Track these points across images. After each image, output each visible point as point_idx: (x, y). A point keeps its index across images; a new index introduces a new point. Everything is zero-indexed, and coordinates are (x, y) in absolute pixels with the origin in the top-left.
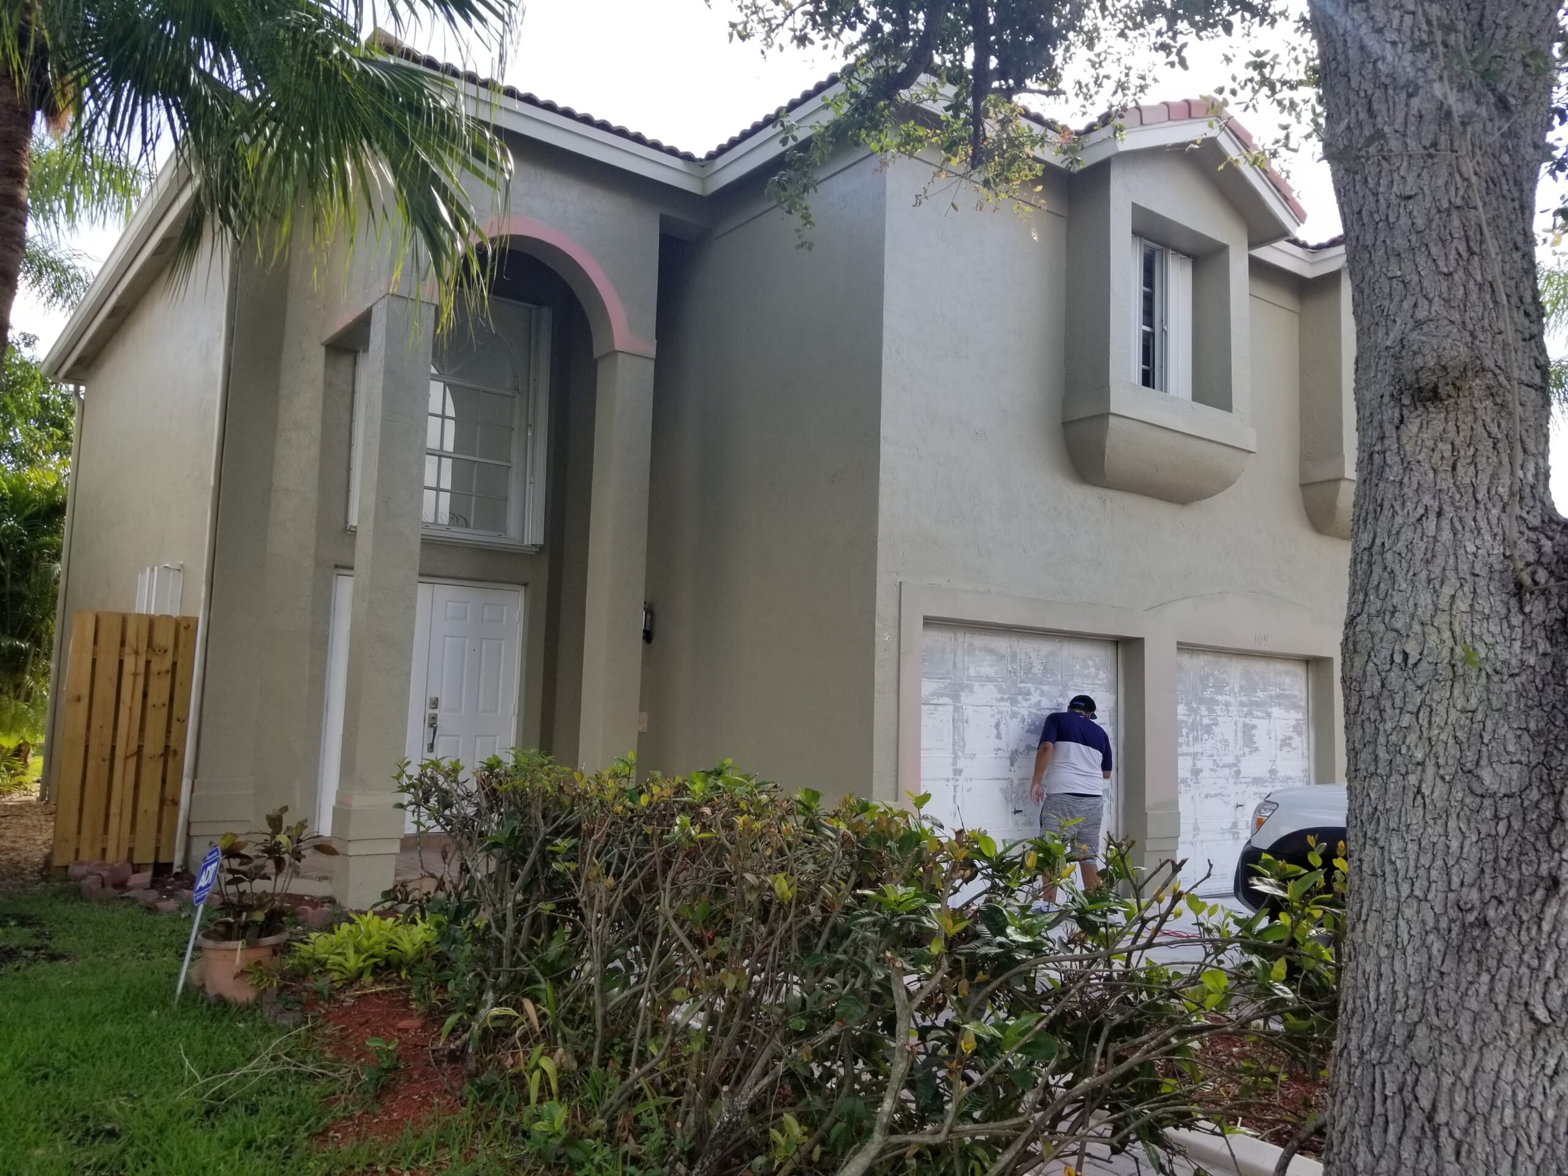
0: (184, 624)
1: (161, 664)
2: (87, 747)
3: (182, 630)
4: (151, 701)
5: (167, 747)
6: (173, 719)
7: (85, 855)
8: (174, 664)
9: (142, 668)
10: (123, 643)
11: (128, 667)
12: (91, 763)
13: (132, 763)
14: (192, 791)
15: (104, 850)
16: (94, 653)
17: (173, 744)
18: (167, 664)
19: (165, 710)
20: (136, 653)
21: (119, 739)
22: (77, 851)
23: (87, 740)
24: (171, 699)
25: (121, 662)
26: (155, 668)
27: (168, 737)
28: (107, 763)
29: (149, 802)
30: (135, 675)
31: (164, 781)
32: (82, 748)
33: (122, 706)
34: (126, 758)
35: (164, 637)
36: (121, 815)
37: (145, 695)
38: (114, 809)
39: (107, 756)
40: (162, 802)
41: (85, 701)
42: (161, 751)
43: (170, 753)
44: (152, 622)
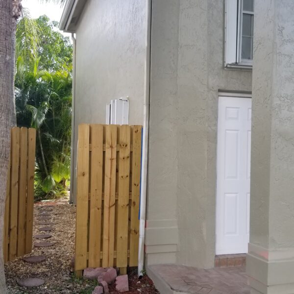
0: (135, 130)
1: (125, 153)
2: (89, 201)
3: (134, 133)
4: (120, 175)
5: (130, 200)
6: (132, 185)
7: (92, 263)
8: (131, 152)
9: (115, 156)
10: (104, 142)
11: (108, 155)
12: (92, 211)
13: (113, 209)
14: (145, 227)
15: (101, 260)
16: (90, 148)
17: (133, 199)
18: (127, 153)
19: (128, 179)
20: (111, 147)
21: (105, 196)
22: (88, 261)
23: (89, 198)
24: (131, 173)
25: (104, 152)
26: (121, 155)
27: (130, 195)
28: (100, 210)
29: (123, 233)
30: (112, 159)
31: (129, 220)
32: (87, 202)
33: (106, 178)
34: (110, 207)
35: (125, 138)
36: (109, 240)
37: (117, 171)
38: (105, 237)
39: (100, 206)
40: (129, 232)
41: (87, 176)
42: (127, 202)
43: (132, 204)
44: (118, 129)
